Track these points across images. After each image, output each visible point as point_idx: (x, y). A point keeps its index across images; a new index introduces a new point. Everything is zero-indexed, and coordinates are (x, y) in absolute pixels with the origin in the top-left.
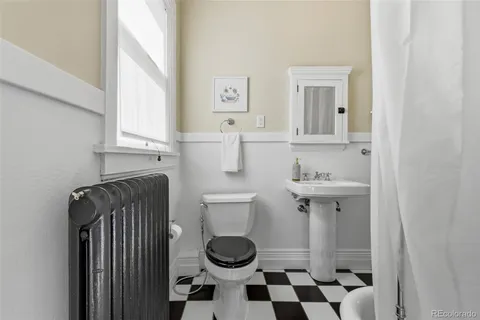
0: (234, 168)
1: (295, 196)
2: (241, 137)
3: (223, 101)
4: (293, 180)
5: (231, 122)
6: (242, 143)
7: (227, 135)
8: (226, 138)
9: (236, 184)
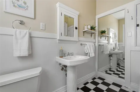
0: (25, 53)
1: (60, 64)
2: (30, 34)
3: (14, 6)
4: (60, 57)
5: (22, 23)
6: (31, 37)
7: (18, 31)
8: (18, 32)
9: (27, 63)
